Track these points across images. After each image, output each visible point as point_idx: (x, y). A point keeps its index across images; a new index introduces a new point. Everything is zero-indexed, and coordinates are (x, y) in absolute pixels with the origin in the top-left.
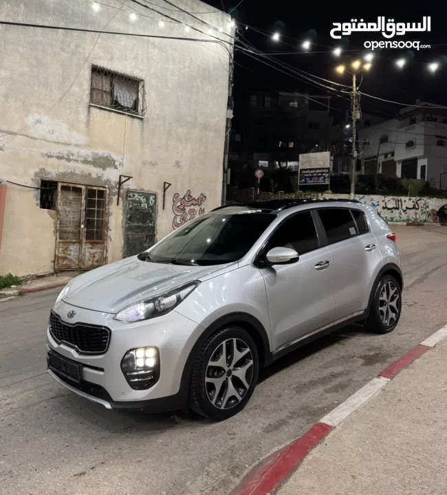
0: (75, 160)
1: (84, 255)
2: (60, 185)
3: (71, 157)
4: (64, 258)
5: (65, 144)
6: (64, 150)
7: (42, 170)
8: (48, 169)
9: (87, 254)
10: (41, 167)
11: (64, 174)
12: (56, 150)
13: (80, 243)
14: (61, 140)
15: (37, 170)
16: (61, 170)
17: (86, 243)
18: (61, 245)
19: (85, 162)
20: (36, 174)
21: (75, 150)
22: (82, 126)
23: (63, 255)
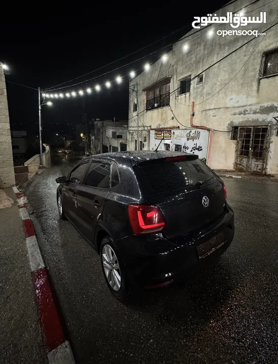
0: (249, 114)
1: (251, 164)
2: (239, 128)
3: (246, 112)
4: (240, 165)
5: (243, 106)
6: (242, 110)
7: (232, 122)
8: (234, 121)
9: (253, 165)
10: (231, 120)
11: (242, 122)
12: (237, 111)
13: (249, 158)
14: (242, 105)
15: (229, 122)
16: (241, 120)
17: (252, 158)
18: (239, 158)
19: (255, 113)
20: (229, 124)
21: (248, 108)
22: (255, 93)
23: (239, 163)
